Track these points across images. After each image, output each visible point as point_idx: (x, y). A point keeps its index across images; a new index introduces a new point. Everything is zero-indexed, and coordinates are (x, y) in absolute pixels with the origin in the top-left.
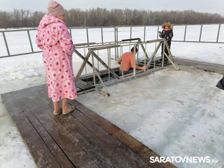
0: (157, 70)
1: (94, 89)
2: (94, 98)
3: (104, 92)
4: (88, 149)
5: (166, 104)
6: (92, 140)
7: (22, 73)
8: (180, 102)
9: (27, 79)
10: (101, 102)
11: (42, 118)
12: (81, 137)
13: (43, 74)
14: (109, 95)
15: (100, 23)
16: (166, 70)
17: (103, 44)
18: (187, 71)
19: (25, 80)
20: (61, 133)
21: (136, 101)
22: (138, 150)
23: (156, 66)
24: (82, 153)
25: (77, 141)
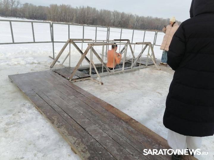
0: (142, 68)
1: (90, 78)
2: (90, 85)
3: (98, 81)
4: (91, 118)
5: (149, 94)
6: (93, 113)
7: (23, 60)
8: (159, 93)
9: (28, 65)
10: (97, 89)
11: (50, 96)
12: (85, 110)
13: (42, 62)
14: (102, 84)
15: (89, 21)
16: (149, 68)
17: (96, 41)
18: (166, 71)
19: (26, 65)
20: (68, 107)
21: (124, 90)
22: (128, 121)
23: (141, 65)
24: (87, 120)
25: (82, 112)
